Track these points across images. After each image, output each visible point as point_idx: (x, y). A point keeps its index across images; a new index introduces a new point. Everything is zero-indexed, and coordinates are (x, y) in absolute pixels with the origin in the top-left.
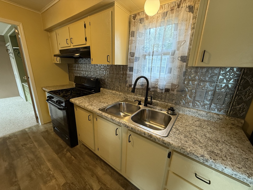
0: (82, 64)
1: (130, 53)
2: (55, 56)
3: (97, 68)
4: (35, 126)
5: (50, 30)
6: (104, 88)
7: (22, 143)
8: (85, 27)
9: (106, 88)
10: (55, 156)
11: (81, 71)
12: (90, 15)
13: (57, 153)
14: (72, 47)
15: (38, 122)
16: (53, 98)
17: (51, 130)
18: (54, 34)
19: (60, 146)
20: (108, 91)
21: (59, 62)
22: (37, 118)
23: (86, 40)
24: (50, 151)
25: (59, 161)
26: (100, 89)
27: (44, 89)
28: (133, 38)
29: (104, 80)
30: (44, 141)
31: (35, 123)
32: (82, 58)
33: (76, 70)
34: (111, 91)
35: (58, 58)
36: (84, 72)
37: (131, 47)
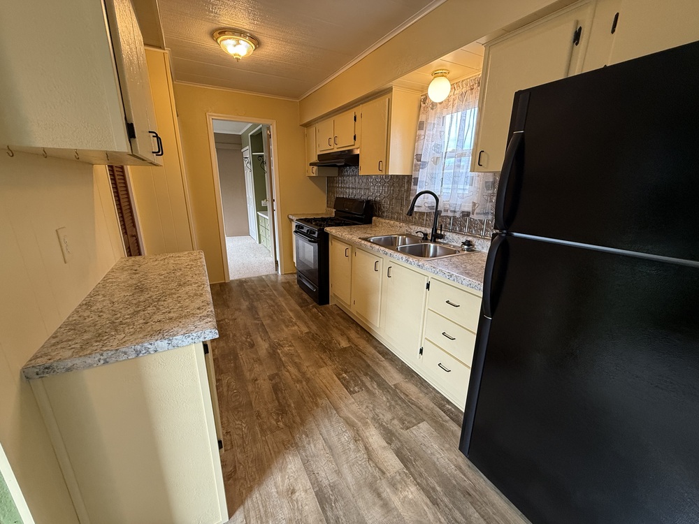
0: (348, 176)
1: (417, 155)
2: (311, 164)
3: (370, 182)
4: (273, 275)
5: (308, 125)
6: (379, 216)
7: (259, 289)
8: (355, 120)
9: (382, 217)
10: (298, 308)
11: (347, 188)
12: (362, 104)
13: (301, 307)
14: (336, 150)
15: (277, 269)
16: (302, 228)
17: (294, 282)
18: (313, 129)
19: (304, 300)
20: (383, 221)
21: (314, 175)
22: (276, 262)
23: (355, 139)
24: (292, 302)
25: (303, 313)
26: (371, 219)
27: (291, 217)
28: (422, 132)
29: (379, 203)
30: (285, 292)
31: (274, 272)
32: (349, 166)
33: (339, 187)
34: (387, 221)
35: (315, 168)
36: (351, 191)
37: (418, 145)
